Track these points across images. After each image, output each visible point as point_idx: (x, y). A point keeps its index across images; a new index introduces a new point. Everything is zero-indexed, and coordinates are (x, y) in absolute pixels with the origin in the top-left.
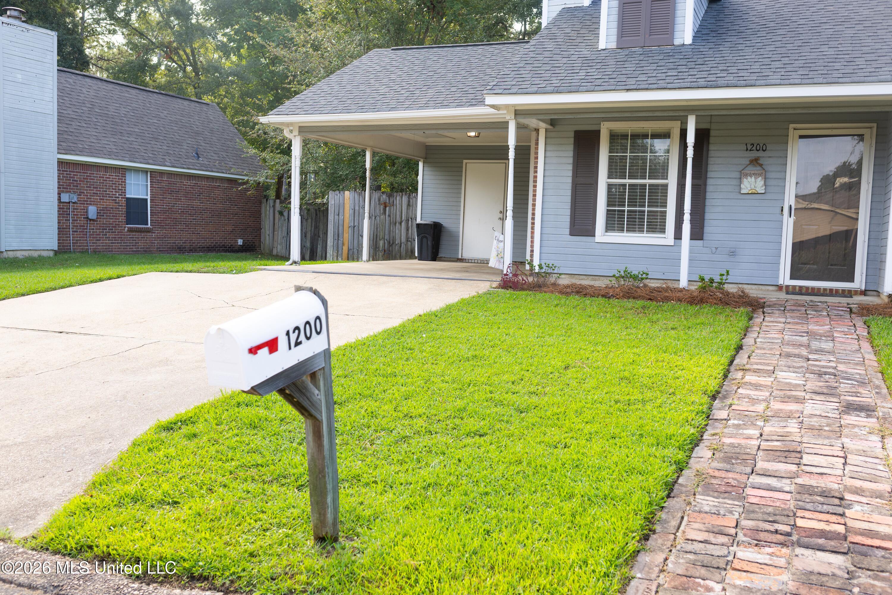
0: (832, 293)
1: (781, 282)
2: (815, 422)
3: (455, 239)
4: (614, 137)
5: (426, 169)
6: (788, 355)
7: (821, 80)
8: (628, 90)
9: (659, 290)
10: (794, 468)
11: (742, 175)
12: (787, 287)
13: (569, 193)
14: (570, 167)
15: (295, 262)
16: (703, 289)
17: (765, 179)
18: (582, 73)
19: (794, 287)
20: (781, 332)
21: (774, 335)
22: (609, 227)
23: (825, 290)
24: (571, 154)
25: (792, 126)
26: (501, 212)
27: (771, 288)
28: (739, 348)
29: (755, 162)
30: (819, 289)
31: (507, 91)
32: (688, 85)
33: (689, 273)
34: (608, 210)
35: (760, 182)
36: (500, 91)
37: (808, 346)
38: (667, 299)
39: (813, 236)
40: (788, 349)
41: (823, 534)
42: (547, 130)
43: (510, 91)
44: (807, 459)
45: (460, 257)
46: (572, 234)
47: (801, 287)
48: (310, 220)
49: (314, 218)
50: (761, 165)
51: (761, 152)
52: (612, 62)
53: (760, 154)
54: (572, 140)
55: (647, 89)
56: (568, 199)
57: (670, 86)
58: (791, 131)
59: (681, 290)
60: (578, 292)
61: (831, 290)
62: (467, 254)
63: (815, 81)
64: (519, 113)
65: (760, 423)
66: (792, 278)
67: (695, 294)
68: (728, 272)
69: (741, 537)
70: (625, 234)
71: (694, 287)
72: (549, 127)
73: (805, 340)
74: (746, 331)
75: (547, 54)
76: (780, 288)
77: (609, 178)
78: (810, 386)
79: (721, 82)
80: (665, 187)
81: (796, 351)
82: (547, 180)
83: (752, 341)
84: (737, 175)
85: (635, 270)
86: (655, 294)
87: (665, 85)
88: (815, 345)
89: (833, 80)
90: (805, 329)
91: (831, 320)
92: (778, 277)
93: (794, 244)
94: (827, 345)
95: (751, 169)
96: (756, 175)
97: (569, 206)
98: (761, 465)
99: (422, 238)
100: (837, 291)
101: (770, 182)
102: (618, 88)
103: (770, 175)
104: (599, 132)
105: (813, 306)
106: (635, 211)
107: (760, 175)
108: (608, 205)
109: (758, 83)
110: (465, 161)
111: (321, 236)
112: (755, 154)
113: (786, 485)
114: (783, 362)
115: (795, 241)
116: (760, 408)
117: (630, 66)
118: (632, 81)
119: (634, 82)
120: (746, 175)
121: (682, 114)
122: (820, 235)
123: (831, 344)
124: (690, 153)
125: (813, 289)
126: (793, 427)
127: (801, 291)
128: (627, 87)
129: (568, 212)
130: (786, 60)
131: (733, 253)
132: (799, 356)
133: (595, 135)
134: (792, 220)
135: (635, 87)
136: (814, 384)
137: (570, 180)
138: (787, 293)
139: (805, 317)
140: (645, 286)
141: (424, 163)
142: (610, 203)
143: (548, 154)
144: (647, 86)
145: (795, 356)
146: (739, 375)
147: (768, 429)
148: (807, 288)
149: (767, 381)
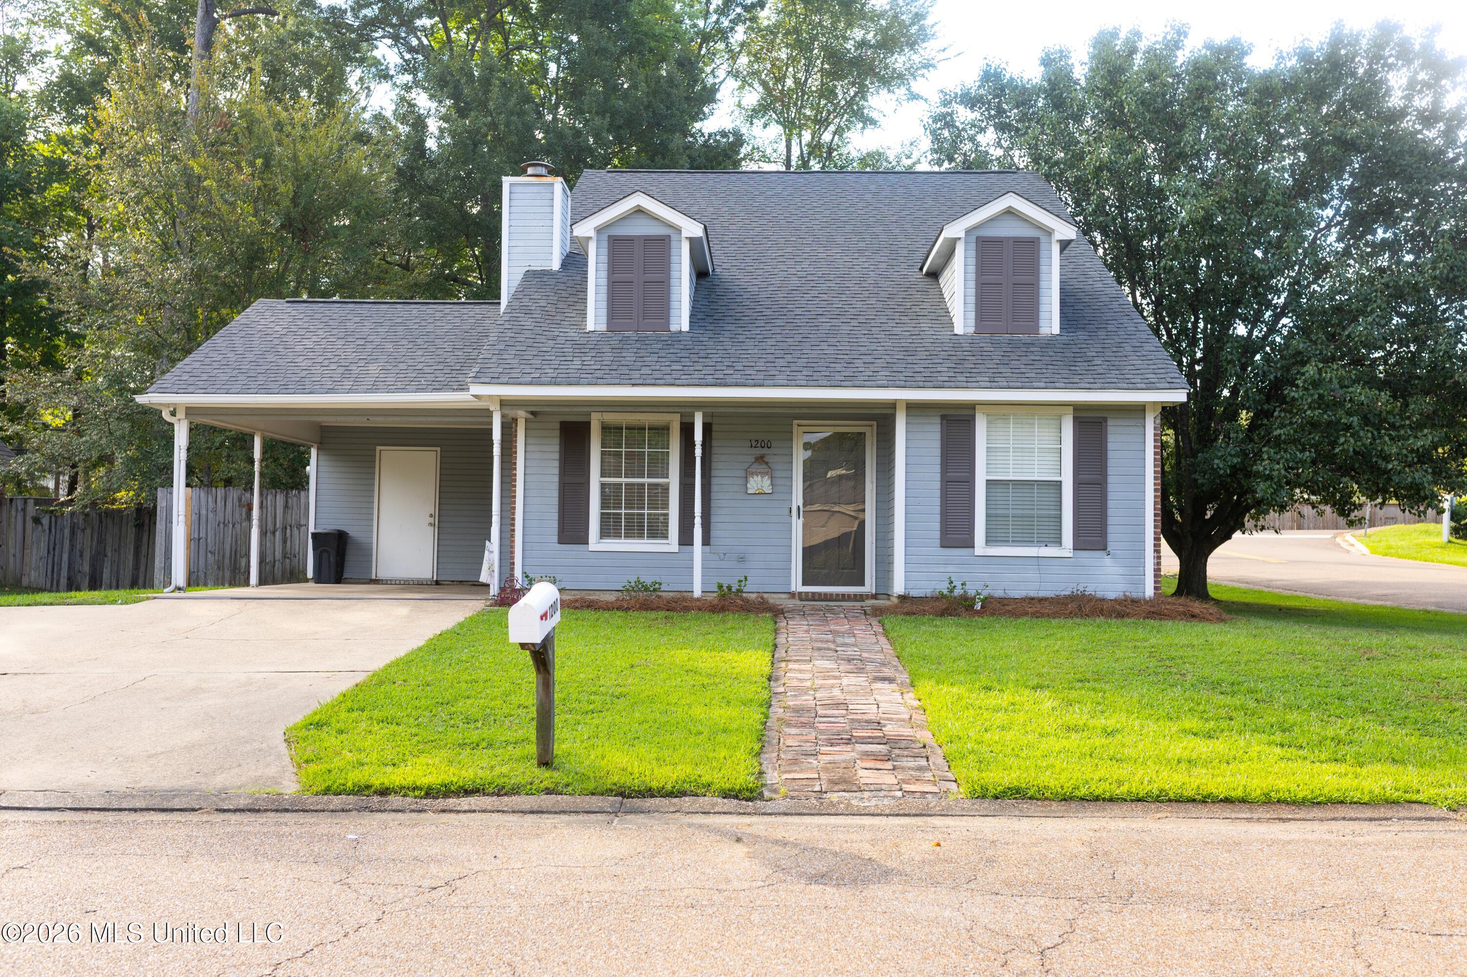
0: (844, 597)
1: (793, 589)
2: (851, 688)
3: (366, 553)
4: (606, 429)
5: (321, 458)
6: (819, 649)
7: (825, 383)
8: (633, 385)
9: (675, 601)
10: (844, 712)
11: (748, 474)
12: (800, 593)
13: (556, 494)
14: (557, 464)
15: (179, 589)
16: (723, 597)
17: (772, 478)
18: (577, 362)
19: (807, 593)
20: (807, 631)
21: (801, 635)
22: (605, 533)
23: (837, 595)
24: (557, 448)
25: (795, 422)
26: (431, 516)
27: (783, 596)
28: (775, 646)
29: (760, 459)
30: (831, 595)
31: (496, 380)
32: (697, 382)
33: (703, 583)
34: (602, 514)
35: (767, 481)
36: (487, 380)
37: (834, 642)
38: (686, 609)
39: (823, 539)
40: (817, 645)
41: (870, 737)
42: (526, 420)
43: (500, 380)
44: (851, 707)
45: (374, 577)
46: (561, 541)
47: (813, 593)
48: (88, 531)
49: (96, 527)
50: (767, 463)
51: (766, 449)
52: (606, 349)
53: (765, 451)
54: (558, 433)
55: (654, 385)
56: (555, 501)
57: (677, 382)
58: (795, 428)
59: (698, 600)
60: (588, 607)
61: (843, 595)
62: (382, 574)
63: (820, 383)
64: (505, 403)
65: (812, 692)
66: (804, 583)
67: (716, 602)
68: (746, 578)
69: (820, 743)
70: (623, 540)
71: (711, 597)
72: (530, 416)
73: (830, 637)
74: (776, 631)
75: (528, 334)
76: (792, 595)
77: (602, 476)
78: (842, 668)
79: (729, 380)
80: (666, 489)
81: (825, 646)
82: (528, 478)
83: (784, 641)
84: (743, 474)
85: (648, 580)
86: (674, 604)
87: (672, 381)
88: (840, 640)
89: (836, 383)
90: (827, 629)
91: (849, 621)
92: (790, 584)
93: (804, 549)
94: (851, 640)
95: (756, 467)
96: (763, 474)
97: (555, 509)
98: (820, 712)
99: (322, 552)
100: (849, 595)
101: (778, 482)
102: (622, 382)
103: (777, 474)
104: (589, 423)
105: (830, 610)
106: (633, 514)
107: (766, 474)
108: (602, 508)
109: (766, 382)
110: (378, 448)
111: (109, 554)
112: (759, 451)
113: (841, 720)
114: (816, 654)
115: (806, 545)
116: (808, 684)
117: (629, 356)
118: (636, 374)
119: (638, 376)
120: (752, 474)
121: (688, 410)
122: (829, 537)
123: (853, 639)
124: (698, 451)
125: (826, 594)
126: (836, 692)
127: (814, 597)
128: (633, 382)
129: (556, 516)
130: (789, 358)
131: (742, 559)
132: (829, 649)
133: (586, 426)
134: (800, 522)
135: (641, 381)
136: (844, 667)
137: (556, 479)
138: (801, 600)
139: (825, 620)
140: (659, 597)
141: (318, 449)
142: (604, 504)
143: (529, 448)
144: (653, 381)
145: (825, 649)
146: (783, 664)
147: (818, 695)
148: (820, 594)
149: (808, 667)
